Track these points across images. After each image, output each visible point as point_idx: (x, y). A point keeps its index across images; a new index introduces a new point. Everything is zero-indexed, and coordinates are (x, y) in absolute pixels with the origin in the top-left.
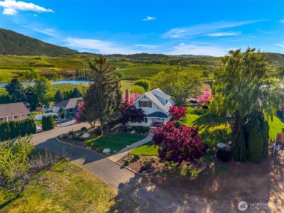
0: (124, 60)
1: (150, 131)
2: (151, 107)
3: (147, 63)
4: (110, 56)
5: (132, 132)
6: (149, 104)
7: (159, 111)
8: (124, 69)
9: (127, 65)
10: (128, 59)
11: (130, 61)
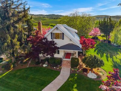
0: (44, 17)
1: (63, 63)
2: (63, 39)
3: (55, 19)
4: (38, 15)
5: (44, 66)
6: (62, 36)
7: (71, 42)
8: (44, 21)
9: (46, 19)
10: (46, 17)
11: (47, 18)
